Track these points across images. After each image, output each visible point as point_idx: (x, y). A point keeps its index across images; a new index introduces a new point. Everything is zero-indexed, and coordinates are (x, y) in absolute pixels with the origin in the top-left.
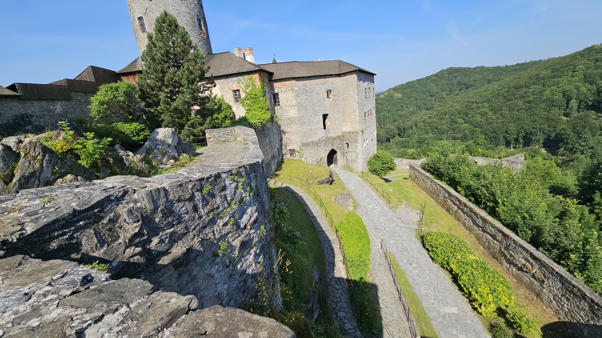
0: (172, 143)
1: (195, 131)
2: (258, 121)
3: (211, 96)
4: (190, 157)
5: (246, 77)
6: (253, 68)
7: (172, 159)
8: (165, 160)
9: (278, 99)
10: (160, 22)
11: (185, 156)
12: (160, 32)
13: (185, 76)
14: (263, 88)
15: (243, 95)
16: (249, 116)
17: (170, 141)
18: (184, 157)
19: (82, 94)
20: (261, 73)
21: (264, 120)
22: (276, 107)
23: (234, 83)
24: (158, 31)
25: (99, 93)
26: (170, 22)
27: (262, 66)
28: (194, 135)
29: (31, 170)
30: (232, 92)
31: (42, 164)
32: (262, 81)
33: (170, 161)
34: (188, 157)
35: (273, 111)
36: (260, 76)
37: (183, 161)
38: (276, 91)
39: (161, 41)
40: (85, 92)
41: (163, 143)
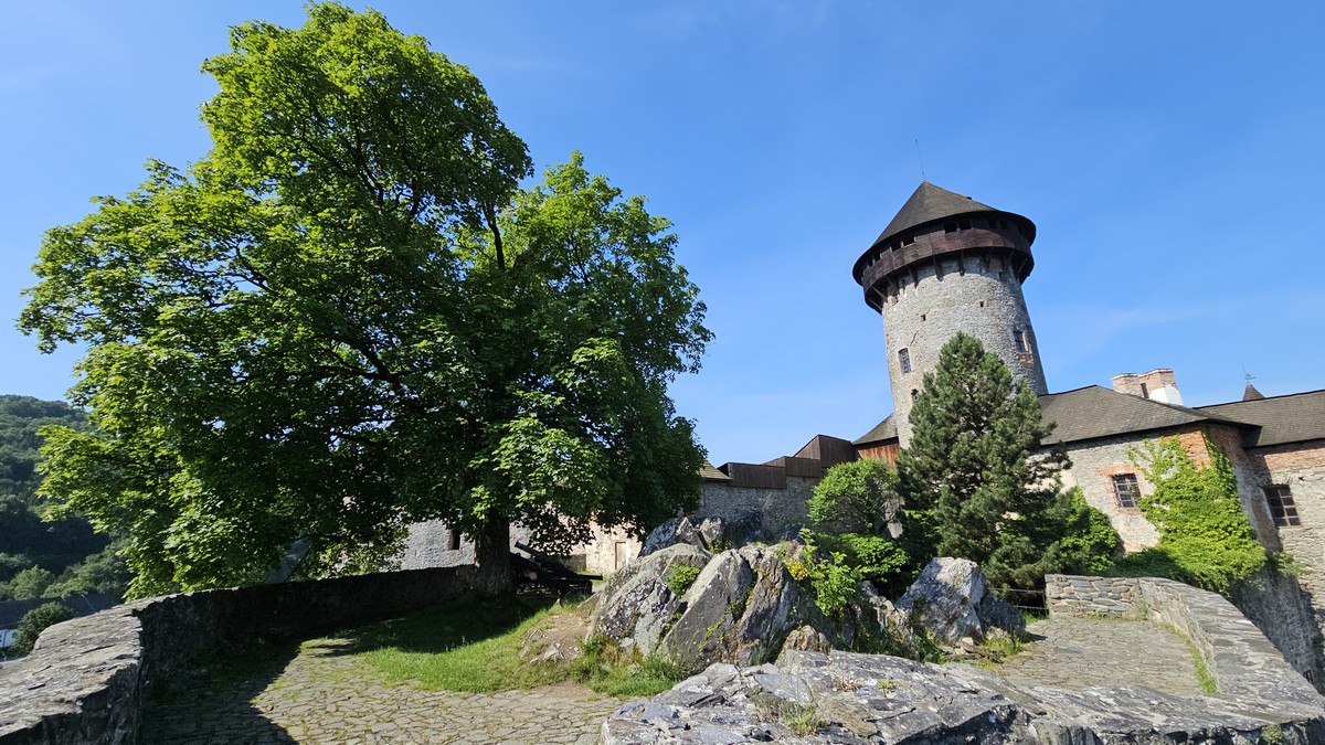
0: (970, 595)
1: (1015, 572)
2: (1214, 568)
3: (1056, 490)
4: (1014, 642)
5: (1157, 442)
6: (1177, 418)
7: (969, 635)
8: (953, 632)
9: (1290, 502)
10: (949, 352)
11: (999, 636)
12: (948, 370)
13: (995, 448)
14: (1222, 470)
15: (1147, 490)
16: (1176, 550)
17: (966, 591)
18: (997, 635)
19: (801, 480)
20: (1213, 430)
21: (1239, 567)
22: (1282, 531)
23: (1116, 458)
24: (945, 368)
25: (827, 479)
26: (969, 349)
27: (1211, 411)
28: (1012, 583)
29: (766, 606)
30: (1109, 480)
31: (778, 599)
32: (1217, 448)
33: (964, 639)
34: (1009, 641)
35: (1275, 544)
36: (1209, 437)
37: (996, 647)
38: (1277, 479)
39: (948, 385)
40: (804, 477)
41: (952, 591)
